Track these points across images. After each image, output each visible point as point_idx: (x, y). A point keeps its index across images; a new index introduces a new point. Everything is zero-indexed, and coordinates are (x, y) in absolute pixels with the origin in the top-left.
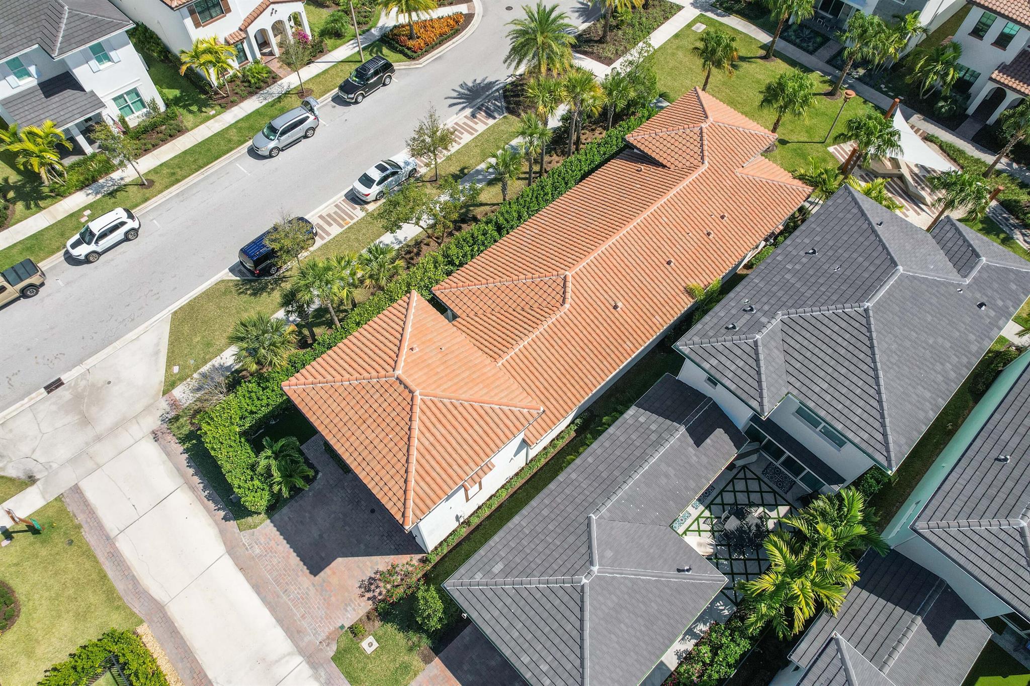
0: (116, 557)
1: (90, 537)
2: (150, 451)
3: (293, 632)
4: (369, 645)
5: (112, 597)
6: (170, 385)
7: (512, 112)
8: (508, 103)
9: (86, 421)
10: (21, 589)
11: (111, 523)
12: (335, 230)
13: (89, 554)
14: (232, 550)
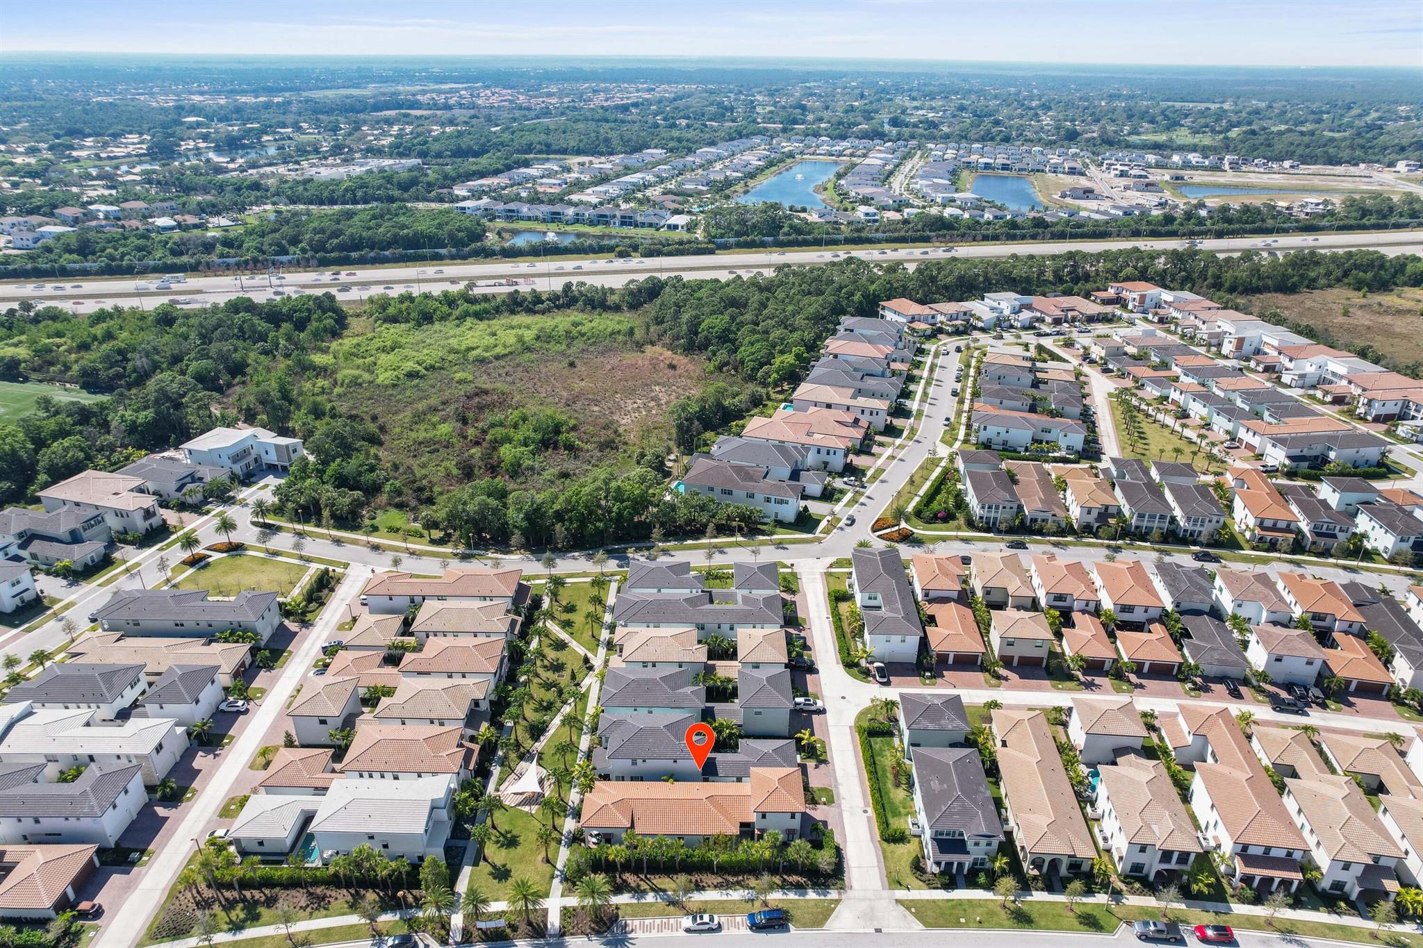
0: (879, 861)
1: (884, 872)
2: (855, 884)
3: (841, 814)
4: (824, 799)
5: (884, 852)
6: (837, 901)
7: (617, 917)
8: (612, 924)
9: (872, 909)
10: (908, 869)
11: (876, 870)
12: (739, 919)
13: (886, 867)
14: (845, 841)
